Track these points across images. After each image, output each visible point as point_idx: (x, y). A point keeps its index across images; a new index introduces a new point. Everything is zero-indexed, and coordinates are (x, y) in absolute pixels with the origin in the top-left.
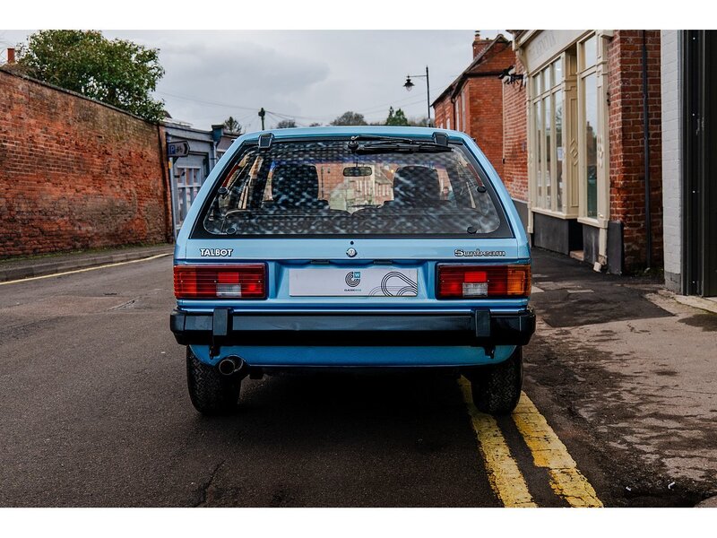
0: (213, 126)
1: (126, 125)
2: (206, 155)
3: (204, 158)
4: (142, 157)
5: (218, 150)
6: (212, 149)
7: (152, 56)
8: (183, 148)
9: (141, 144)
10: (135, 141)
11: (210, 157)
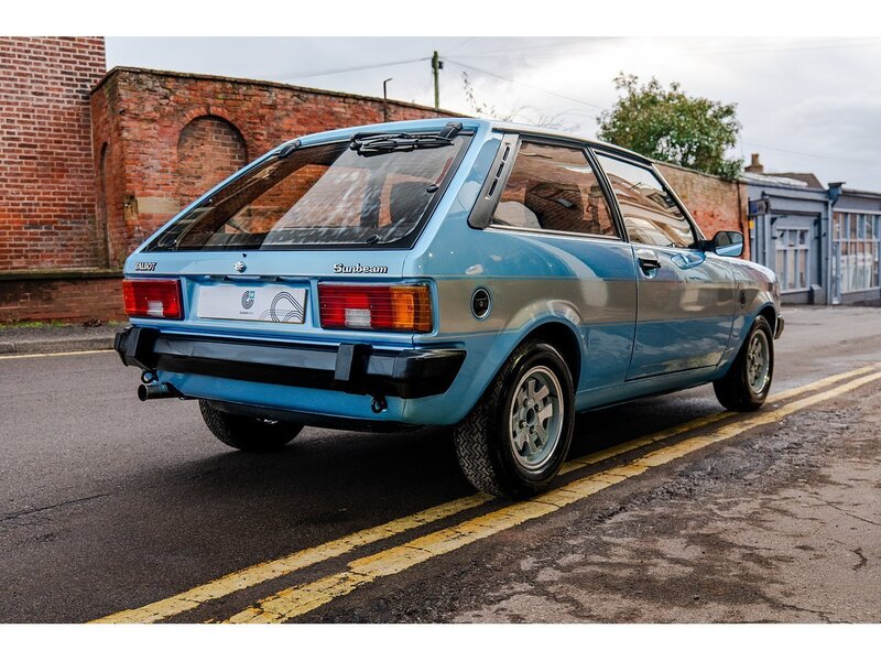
0: (829, 184)
1: (692, 184)
2: (819, 215)
3: (815, 218)
4: (713, 216)
5: (835, 209)
6: (827, 209)
7: (729, 112)
8: (765, 206)
9: (713, 203)
10: (704, 200)
11: (823, 216)
